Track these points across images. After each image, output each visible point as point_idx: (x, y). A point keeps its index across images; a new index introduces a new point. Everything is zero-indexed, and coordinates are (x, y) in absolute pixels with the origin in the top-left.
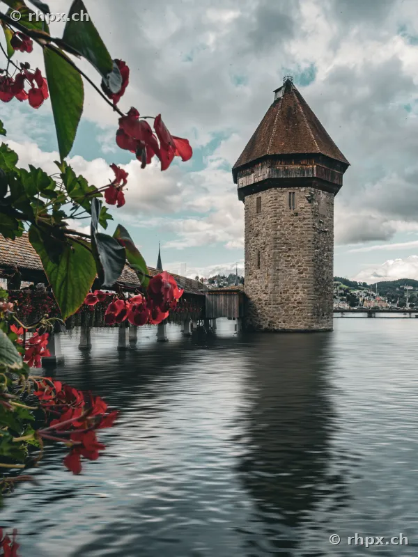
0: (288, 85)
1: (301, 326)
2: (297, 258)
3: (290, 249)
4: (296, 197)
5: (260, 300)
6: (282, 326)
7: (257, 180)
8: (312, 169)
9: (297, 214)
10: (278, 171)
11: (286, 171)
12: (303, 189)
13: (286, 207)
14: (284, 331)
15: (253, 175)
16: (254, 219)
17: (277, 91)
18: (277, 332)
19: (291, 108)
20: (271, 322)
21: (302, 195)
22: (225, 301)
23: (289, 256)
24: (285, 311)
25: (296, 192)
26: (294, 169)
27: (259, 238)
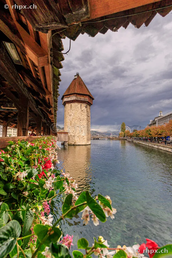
0: (78, 75)
1: (84, 143)
2: (83, 123)
3: (80, 121)
4: (82, 106)
5: (71, 135)
6: (78, 143)
7: (71, 100)
8: (87, 99)
9: (82, 111)
10: (78, 98)
11: (80, 98)
12: (84, 104)
13: (80, 108)
14: (79, 145)
15: (70, 98)
16: (69, 111)
17: (75, 76)
18: (77, 145)
19: (80, 82)
20: (75, 142)
21: (84, 106)
22: (64, 135)
23: (80, 123)
24: (79, 139)
25: (82, 105)
26: (82, 98)
27: (71, 116)
